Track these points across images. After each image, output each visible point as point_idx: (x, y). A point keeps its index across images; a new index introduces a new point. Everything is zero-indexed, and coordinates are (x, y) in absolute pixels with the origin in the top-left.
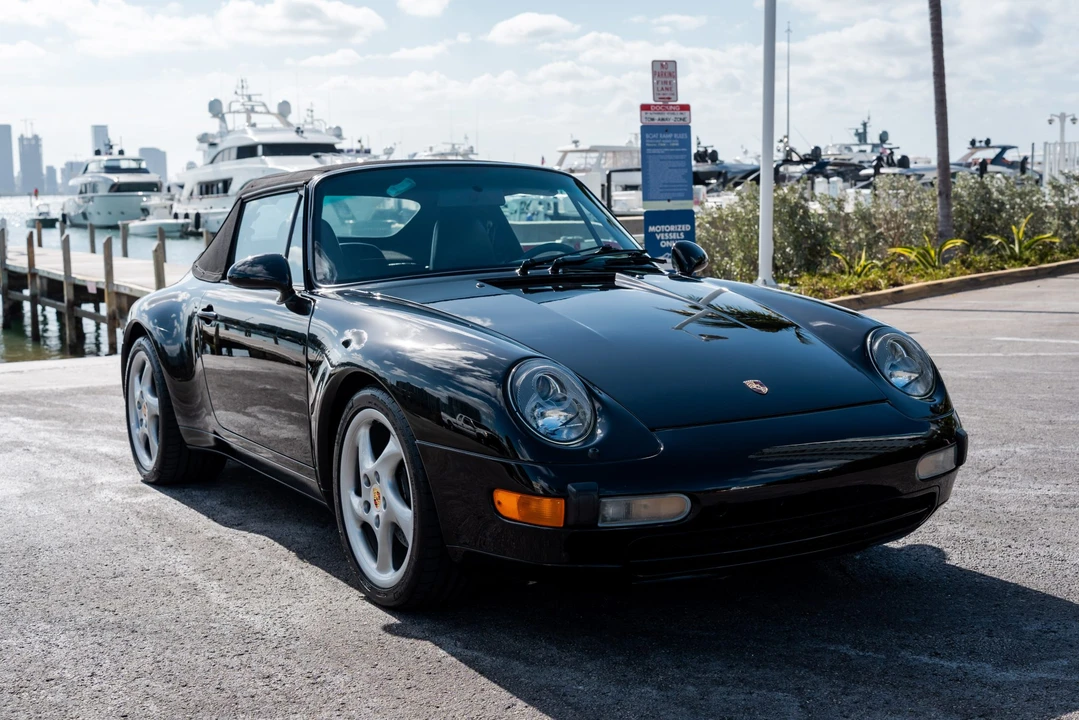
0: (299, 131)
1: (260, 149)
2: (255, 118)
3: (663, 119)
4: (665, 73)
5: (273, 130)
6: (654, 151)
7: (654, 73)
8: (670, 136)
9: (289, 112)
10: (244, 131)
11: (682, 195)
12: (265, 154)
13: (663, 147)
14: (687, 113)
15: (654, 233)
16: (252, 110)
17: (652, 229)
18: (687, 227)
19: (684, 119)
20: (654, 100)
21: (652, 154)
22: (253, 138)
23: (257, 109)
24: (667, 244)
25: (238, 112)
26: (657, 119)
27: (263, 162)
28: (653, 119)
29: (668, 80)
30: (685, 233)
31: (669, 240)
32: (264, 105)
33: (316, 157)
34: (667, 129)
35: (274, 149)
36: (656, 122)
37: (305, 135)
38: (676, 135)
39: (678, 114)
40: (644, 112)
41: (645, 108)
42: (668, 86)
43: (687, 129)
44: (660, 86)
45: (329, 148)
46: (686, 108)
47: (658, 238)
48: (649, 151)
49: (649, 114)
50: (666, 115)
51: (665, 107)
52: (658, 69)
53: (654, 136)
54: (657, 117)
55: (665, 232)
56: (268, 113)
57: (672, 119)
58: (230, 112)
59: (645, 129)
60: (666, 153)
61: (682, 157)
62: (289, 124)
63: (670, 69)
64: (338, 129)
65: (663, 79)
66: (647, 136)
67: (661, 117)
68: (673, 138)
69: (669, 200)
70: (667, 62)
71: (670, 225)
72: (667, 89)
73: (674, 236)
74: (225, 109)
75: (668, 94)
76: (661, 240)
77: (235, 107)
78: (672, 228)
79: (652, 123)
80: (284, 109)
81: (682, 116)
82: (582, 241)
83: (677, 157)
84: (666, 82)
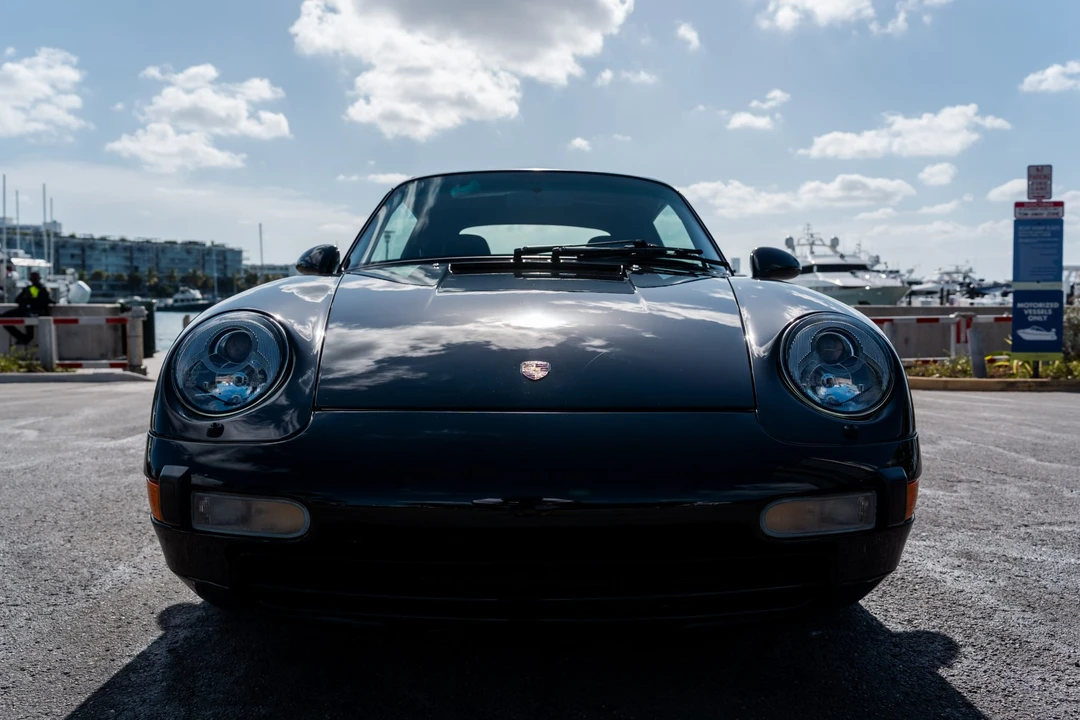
0: (842, 256)
1: (815, 268)
2: (815, 248)
3: (1036, 214)
4: (1040, 177)
5: (825, 256)
6: (1026, 241)
7: (1030, 177)
8: (1043, 228)
9: (837, 244)
10: (806, 257)
11: (1051, 277)
12: (818, 271)
13: (1036, 237)
14: (1061, 208)
15: (1022, 310)
16: (812, 244)
17: (1020, 305)
18: (1056, 305)
19: (1057, 214)
20: (1029, 198)
21: (1024, 243)
22: (812, 261)
23: (817, 242)
24: (1035, 318)
25: (804, 245)
26: (1030, 214)
27: (816, 276)
28: (1026, 214)
29: (1043, 181)
30: (1054, 310)
31: (1037, 315)
32: (821, 240)
33: (852, 273)
34: (1039, 222)
35: (823, 268)
36: (1029, 217)
37: (846, 259)
38: (1048, 228)
39: (1052, 210)
40: (1018, 209)
41: (1018, 205)
42: (1043, 186)
43: (1060, 223)
44: (1035, 186)
45: (863, 268)
46: (1060, 204)
47: (1026, 312)
48: (1021, 240)
49: (1023, 210)
50: (1039, 211)
51: (1039, 204)
52: (1034, 172)
53: (1027, 228)
54: (1030, 212)
55: (1033, 308)
56: (824, 245)
57: (1045, 214)
58: (799, 245)
59: (1018, 223)
60: (1040, 242)
61: (1055, 245)
62: (836, 252)
63: (1046, 172)
64: (878, 257)
65: (1039, 181)
66: (1020, 228)
67: (1035, 212)
68: (1045, 230)
69: (1038, 282)
70: (1042, 166)
71: (1038, 302)
72: (1041, 189)
73: (1042, 312)
74: (795, 243)
75: (1042, 193)
76: (1028, 315)
77: (803, 241)
78: (1041, 305)
79: (1025, 217)
80: (835, 243)
81: (1055, 211)
82: (974, 316)
83: (1049, 245)
84: (1041, 183)
